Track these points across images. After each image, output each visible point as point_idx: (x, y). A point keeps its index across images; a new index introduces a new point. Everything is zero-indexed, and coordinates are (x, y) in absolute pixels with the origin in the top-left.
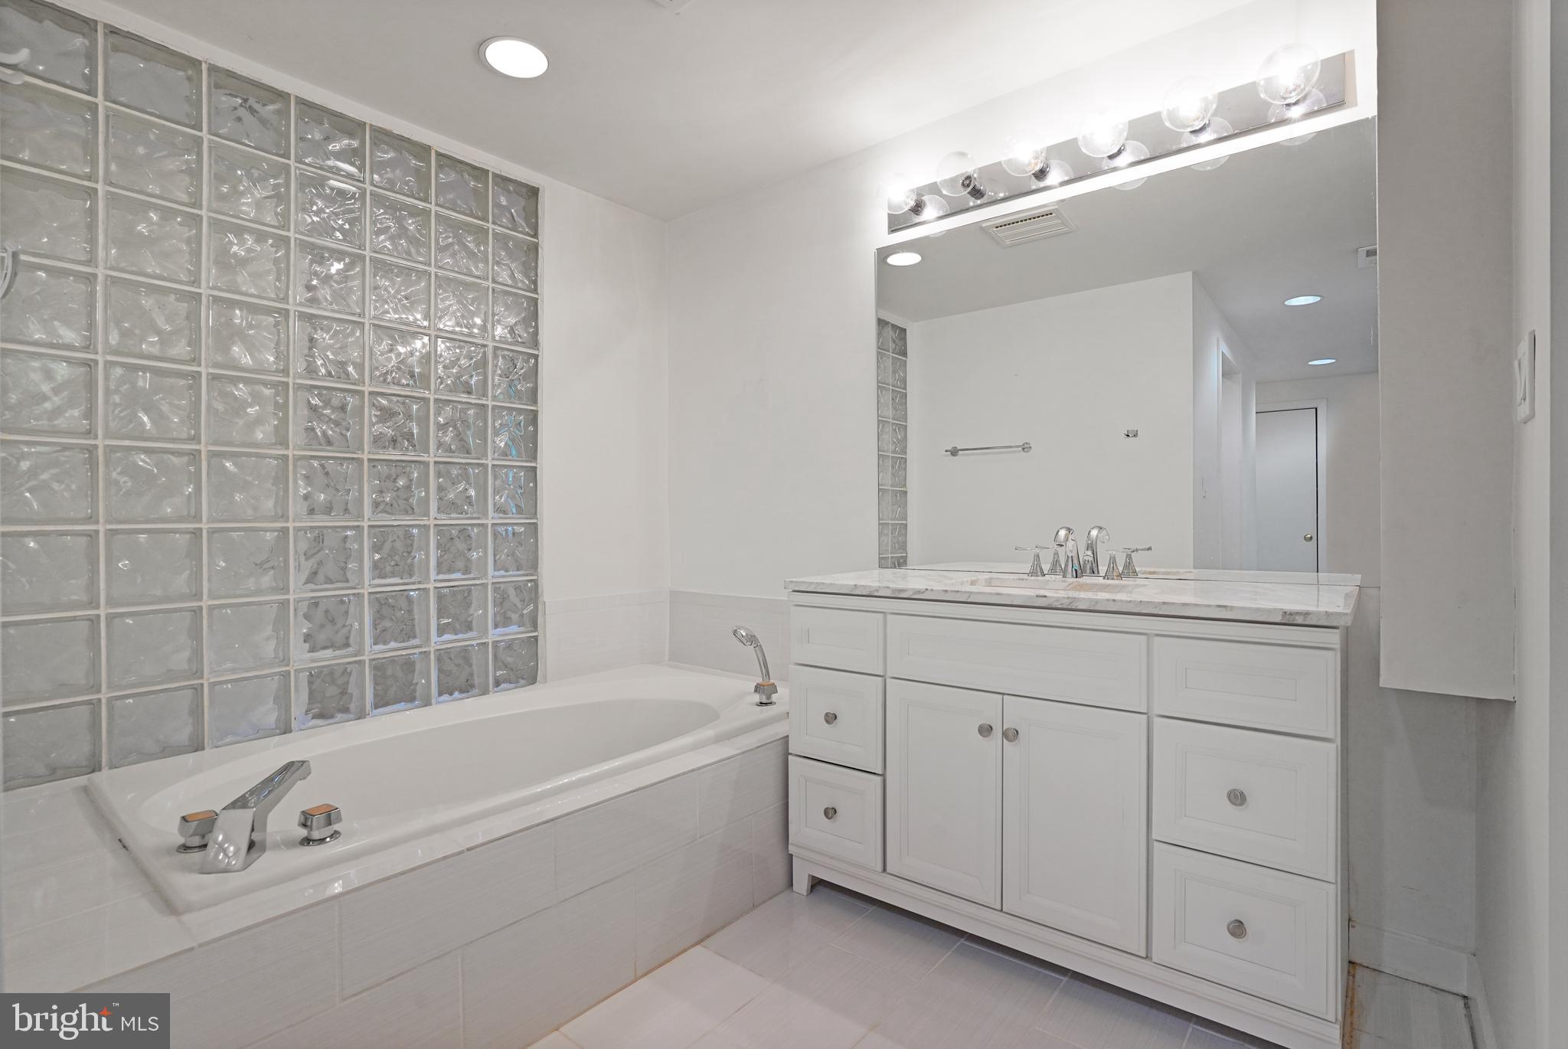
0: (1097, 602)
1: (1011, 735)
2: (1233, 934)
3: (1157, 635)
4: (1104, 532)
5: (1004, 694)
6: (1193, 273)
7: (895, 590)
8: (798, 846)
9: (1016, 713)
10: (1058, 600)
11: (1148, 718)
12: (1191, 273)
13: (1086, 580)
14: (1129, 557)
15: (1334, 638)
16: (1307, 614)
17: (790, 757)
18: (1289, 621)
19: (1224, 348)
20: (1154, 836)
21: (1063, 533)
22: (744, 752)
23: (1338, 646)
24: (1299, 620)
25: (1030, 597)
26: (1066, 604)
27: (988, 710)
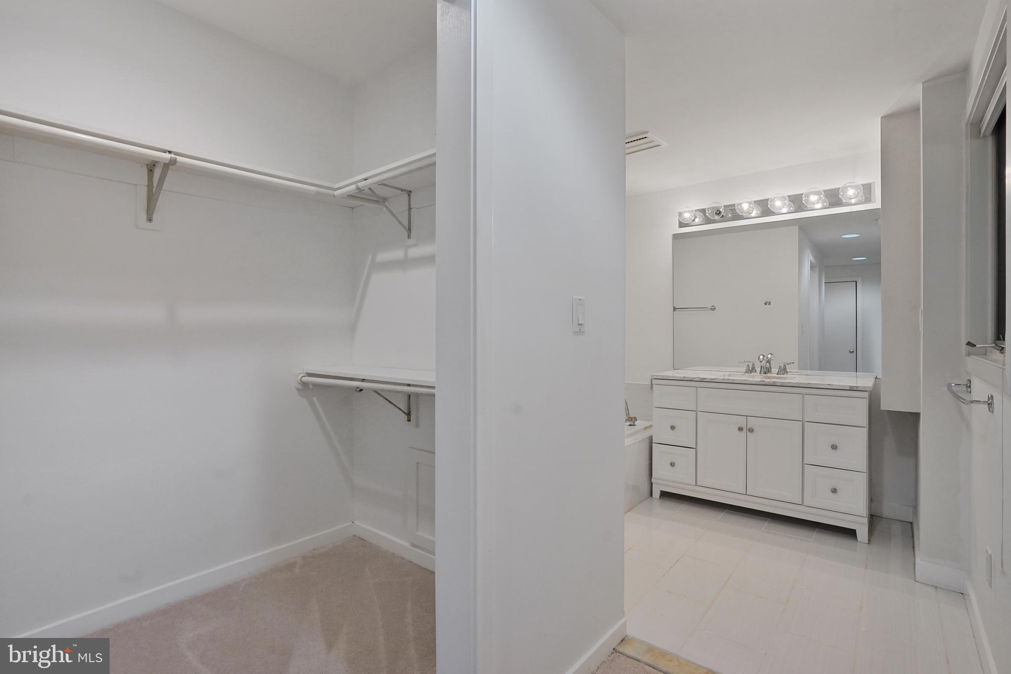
0: (784, 383)
1: (751, 430)
2: (833, 492)
3: (806, 394)
4: (773, 356)
5: (747, 416)
6: (799, 227)
7: (701, 379)
8: (656, 479)
9: (752, 422)
10: (769, 382)
11: (803, 423)
12: (797, 227)
13: (769, 375)
14: (785, 366)
15: (866, 395)
16: (857, 387)
17: (653, 444)
18: (852, 389)
19: (811, 258)
20: (805, 463)
21: (761, 357)
22: (634, 443)
23: (867, 397)
24: (855, 389)
25: (758, 381)
26: (772, 383)
27: (742, 422)
